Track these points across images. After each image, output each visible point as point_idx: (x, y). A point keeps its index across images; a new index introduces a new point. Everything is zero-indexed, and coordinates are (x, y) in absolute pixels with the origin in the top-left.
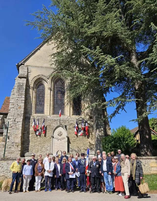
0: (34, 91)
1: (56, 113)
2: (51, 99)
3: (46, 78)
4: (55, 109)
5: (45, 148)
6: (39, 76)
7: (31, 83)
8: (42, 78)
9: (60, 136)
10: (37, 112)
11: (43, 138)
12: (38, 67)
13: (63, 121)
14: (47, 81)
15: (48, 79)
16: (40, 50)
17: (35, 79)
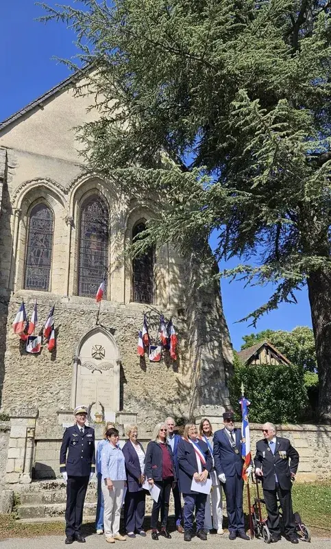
0: (21, 221)
1: (83, 292)
2: (73, 251)
3: (59, 190)
4: (81, 281)
5: (52, 393)
6: (39, 181)
7: (15, 197)
8: (46, 187)
9: (97, 359)
10: (28, 284)
11: (47, 364)
12: (37, 156)
13: (105, 316)
14: (62, 198)
15: (66, 193)
16: (43, 109)
17: (28, 188)
